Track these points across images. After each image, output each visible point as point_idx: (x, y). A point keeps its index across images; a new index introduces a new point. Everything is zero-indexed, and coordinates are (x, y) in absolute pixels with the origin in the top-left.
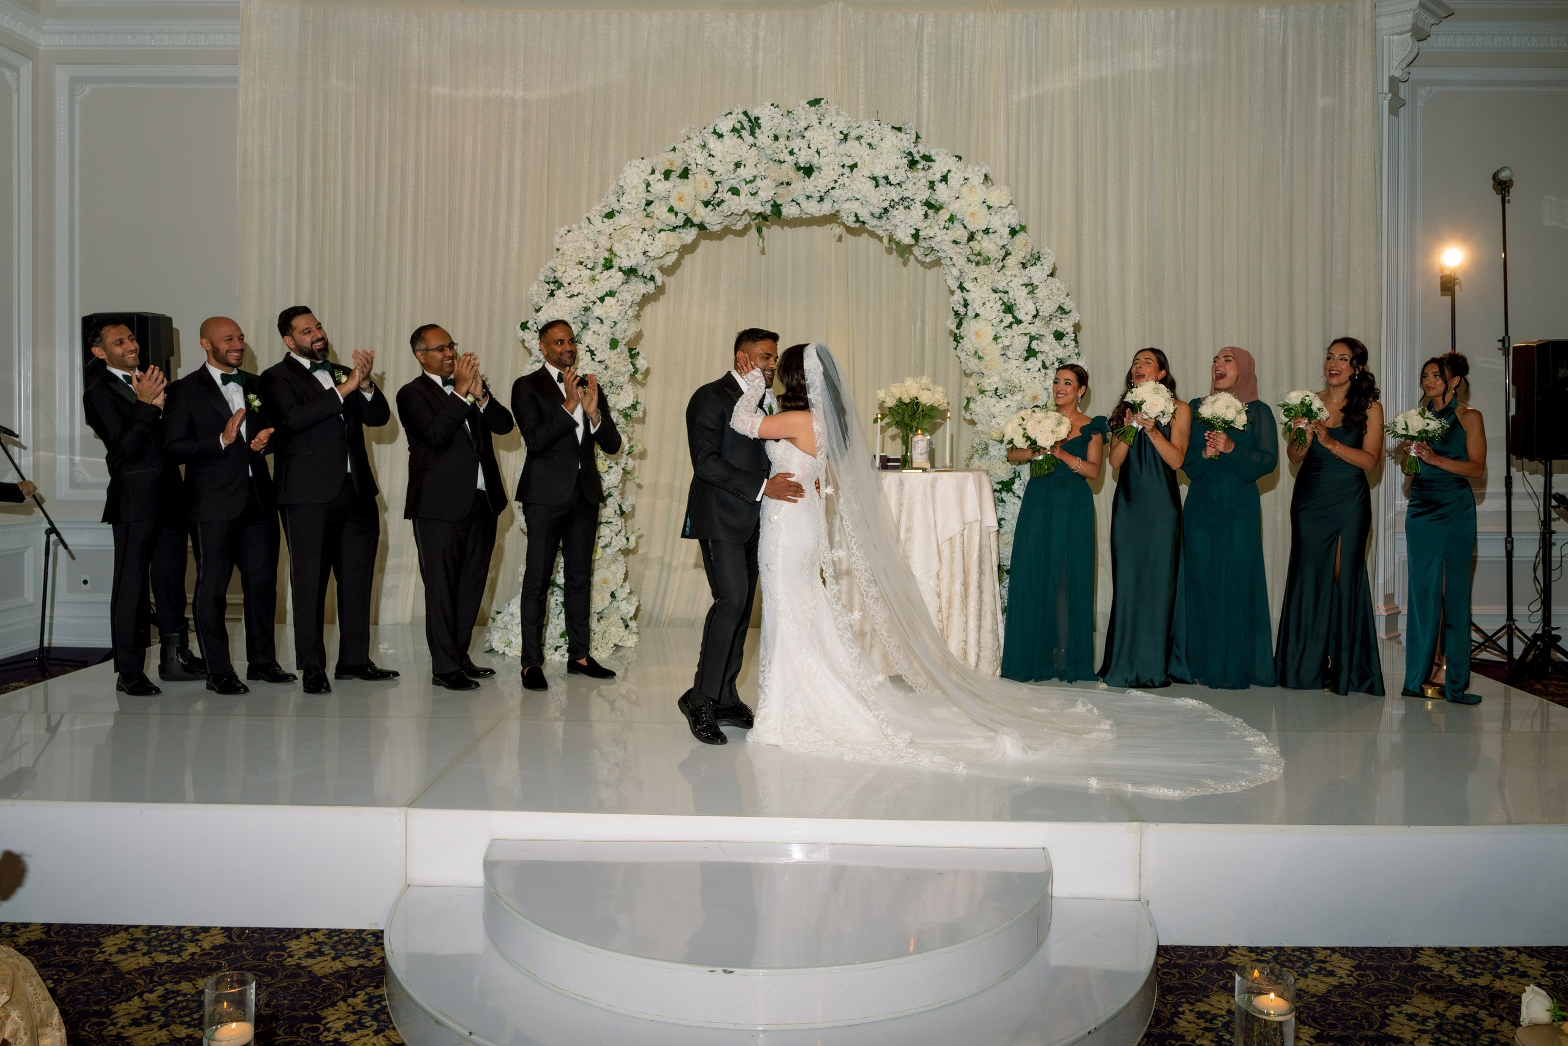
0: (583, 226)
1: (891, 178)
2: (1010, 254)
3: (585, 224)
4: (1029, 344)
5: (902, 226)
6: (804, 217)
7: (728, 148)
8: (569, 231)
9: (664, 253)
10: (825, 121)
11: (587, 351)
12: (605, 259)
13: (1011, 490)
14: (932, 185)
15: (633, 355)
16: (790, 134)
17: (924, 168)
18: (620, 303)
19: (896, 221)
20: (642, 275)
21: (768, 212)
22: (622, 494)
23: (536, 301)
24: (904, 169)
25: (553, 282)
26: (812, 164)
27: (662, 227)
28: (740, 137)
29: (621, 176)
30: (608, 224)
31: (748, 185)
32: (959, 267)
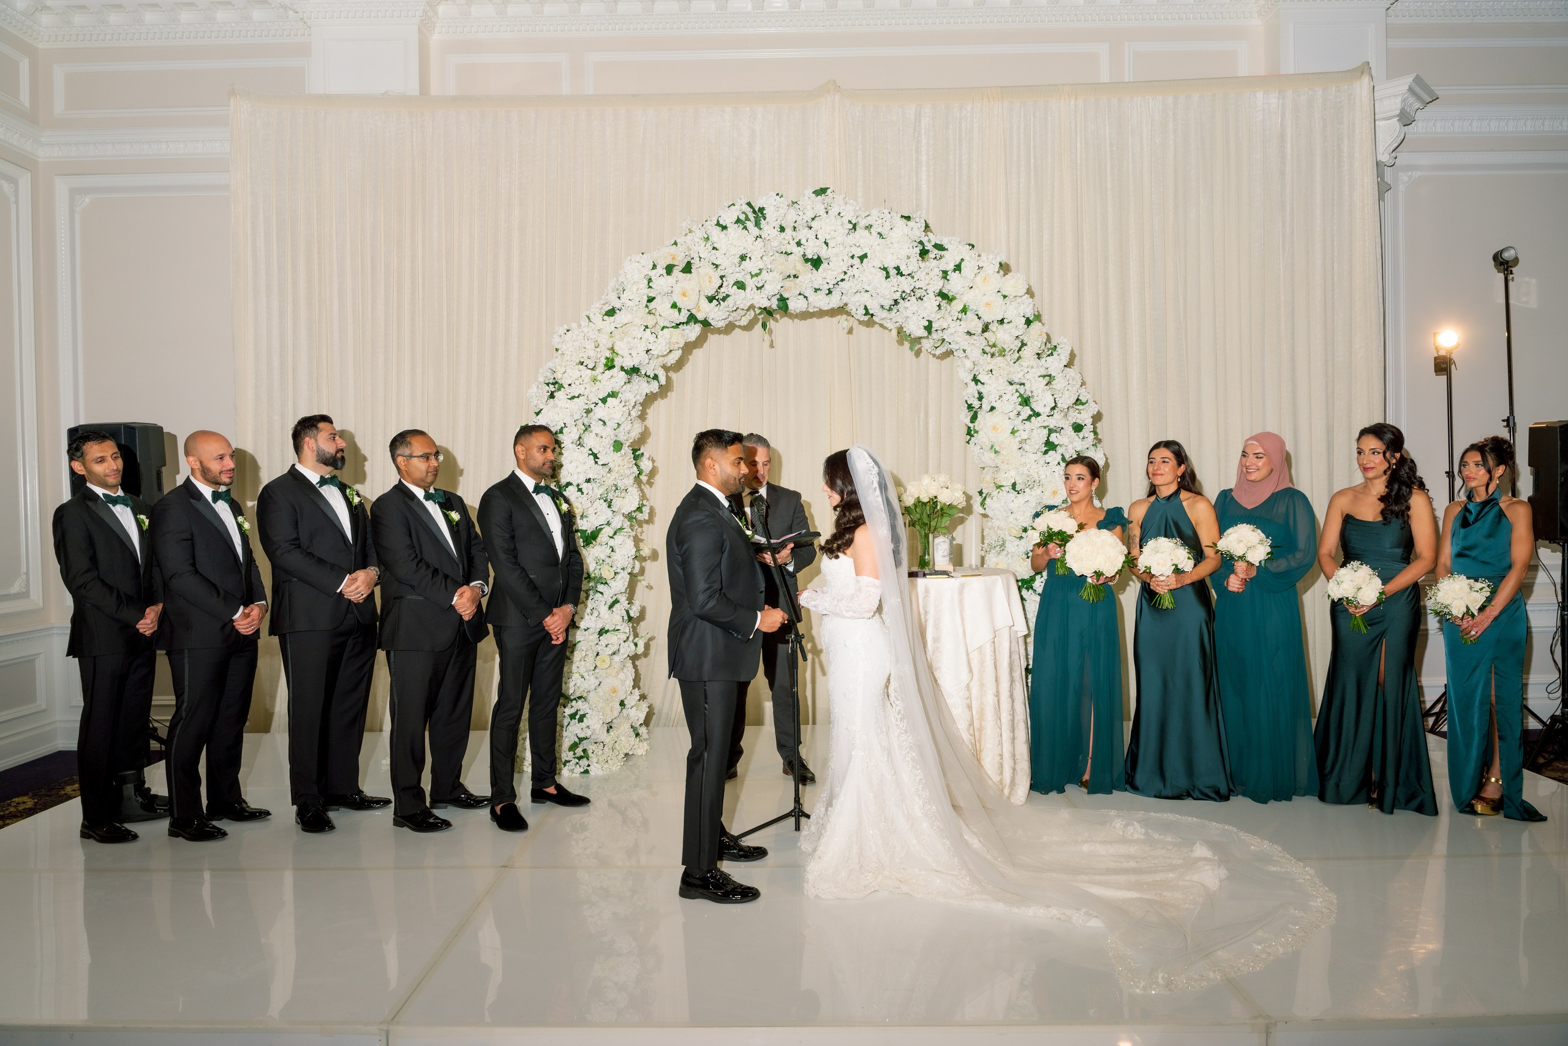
0: (583, 325)
1: (903, 269)
2: (1026, 345)
3: (584, 322)
4: (1048, 438)
5: (915, 317)
6: (811, 311)
7: (736, 240)
8: (568, 331)
9: (668, 351)
10: (833, 210)
11: (589, 454)
12: (607, 358)
13: (1032, 588)
14: (945, 273)
15: (636, 458)
16: (796, 225)
17: (936, 258)
18: (623, 404)
19: (909, 313)
20: (645, 374)
21: (775, 307)
22: (630, 601)
23: (535, 403)
24: (916, 259)
25: (553, 384)
26: (820, 255)
27: (665, 324)
28: (745, 228)
29: (621, 272)
30: (608, 322)
31: (755, 279)
32: (973, 359)
